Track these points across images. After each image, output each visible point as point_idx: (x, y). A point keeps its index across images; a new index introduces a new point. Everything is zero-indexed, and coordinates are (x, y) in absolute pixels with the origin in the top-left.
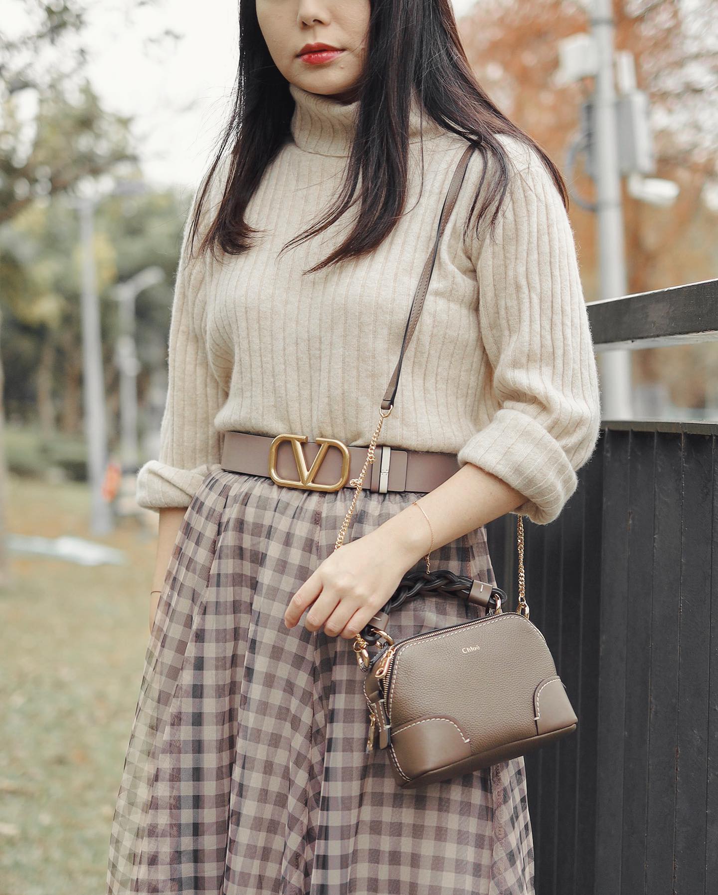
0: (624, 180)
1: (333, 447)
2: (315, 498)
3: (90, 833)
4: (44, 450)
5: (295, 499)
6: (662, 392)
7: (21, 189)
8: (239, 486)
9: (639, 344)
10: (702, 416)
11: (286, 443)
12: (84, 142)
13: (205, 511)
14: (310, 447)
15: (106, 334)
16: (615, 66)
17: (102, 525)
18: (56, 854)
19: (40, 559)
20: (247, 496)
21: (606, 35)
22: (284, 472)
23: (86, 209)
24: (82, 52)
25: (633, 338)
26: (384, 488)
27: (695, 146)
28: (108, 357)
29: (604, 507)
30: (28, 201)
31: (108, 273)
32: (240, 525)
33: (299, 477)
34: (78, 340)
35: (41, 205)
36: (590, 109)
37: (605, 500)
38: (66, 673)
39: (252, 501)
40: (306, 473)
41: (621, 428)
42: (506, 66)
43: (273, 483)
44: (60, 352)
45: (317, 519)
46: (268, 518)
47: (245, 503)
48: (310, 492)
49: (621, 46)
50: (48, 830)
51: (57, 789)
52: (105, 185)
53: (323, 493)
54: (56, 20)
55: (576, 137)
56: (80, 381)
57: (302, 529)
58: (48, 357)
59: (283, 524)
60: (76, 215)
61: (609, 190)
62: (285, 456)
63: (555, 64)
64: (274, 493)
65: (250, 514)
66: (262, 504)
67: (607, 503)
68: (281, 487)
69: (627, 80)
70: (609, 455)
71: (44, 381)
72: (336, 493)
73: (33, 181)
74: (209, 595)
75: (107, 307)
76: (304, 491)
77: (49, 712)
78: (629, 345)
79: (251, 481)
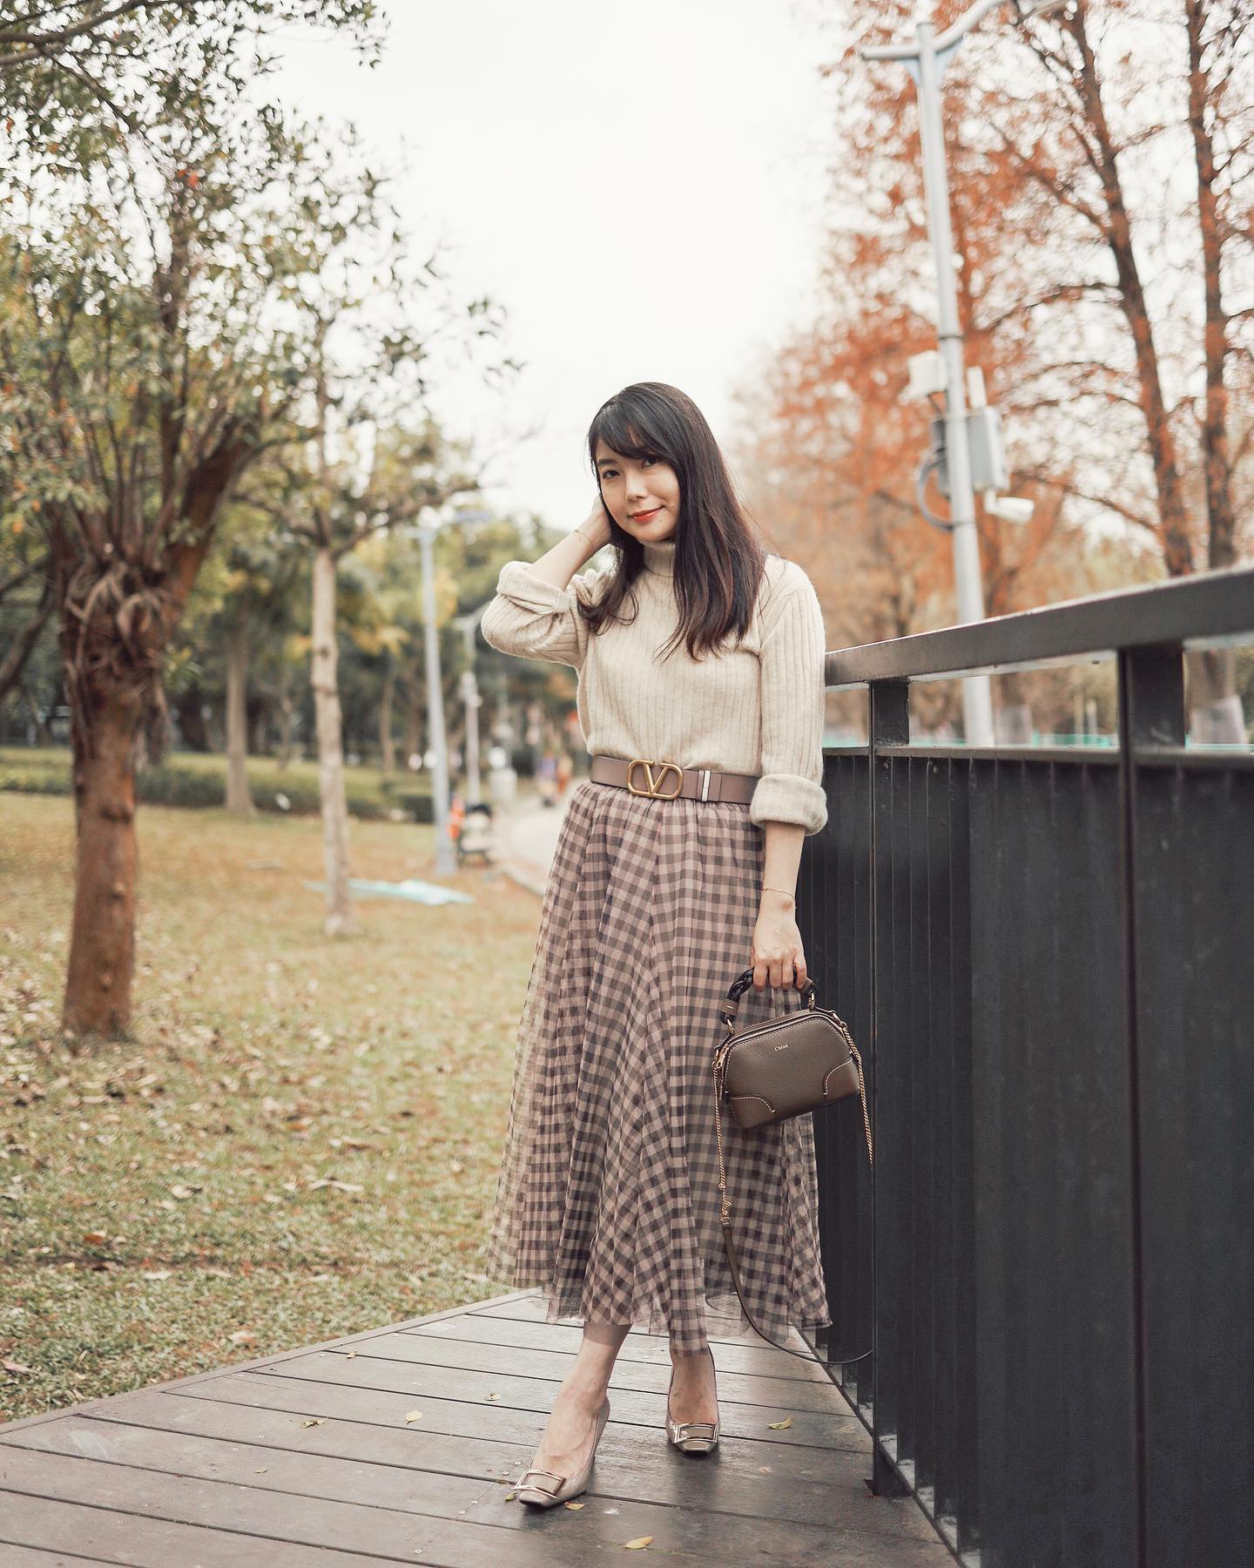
0: (979, 498)
1: (671, 770)
2: (658, 803)
3: (438, 1192)
4: (385, 787)
5: (645, 803)
6: (1026, 713)
7: (360, 520)
8: (605, 794)
9: (1002, 669)
10: (1071, 742)
11: (639, 766)
12: (423, 472)
13: (581, 810)
14: (656, 770)
15: (446, 667)
16: (965, 379)
17: (448, 866)
18: (403, 1215)
19: (383, 902)
20: (611, 800)
21: (955, 350)
22: (637, 786)
23: (427, 540)
24: (421, 382)
25: (996, 664)
26: (705, 798)
27: (1050, 459)
28: (451, 690)
29: (972, 840)
30: (368, 532)
31: (451, 606)
32: (606, 820)
33: (647, 789)
34: (421, 673)
35: (381, 534)
36: (941, 425)
37: (972, 832)
38: (410, 1022)
39: (615, 803)
40: (653, 787)
41: (987, 757)
42: (852, 383)
43: (629, 792)
44: (401, 687)
45: (659, 818)
46: (625, 815)
47: (610, 805)
48: (655, 799)
49: (970, 362)
50: (395, 1188)
51: (403, 1144)
52: (447, 514)
53: (664, 800)
54: (394, 350)
55: (928, 455)
56: (423, 715)
57: (649, 823)
58: (390, 691)
59: (636, 819)
60: (416, 545)
61: (964, 509)
62: (638, 773)
63: (904, 380)
64: (630, 799)
65: (613, 812)
66: (622, 806)
67: (974, 835)
68: (634, 795)
69: (979, 396)
70: (974, 785)
71: (385, 716)
72: (672, 800)
73: (372, 513)
74: (588, 868)
75: (449, 639)
76: (650, 798)
77: (394, 1064)
78: (991, 670)
79: (614, 791)
